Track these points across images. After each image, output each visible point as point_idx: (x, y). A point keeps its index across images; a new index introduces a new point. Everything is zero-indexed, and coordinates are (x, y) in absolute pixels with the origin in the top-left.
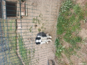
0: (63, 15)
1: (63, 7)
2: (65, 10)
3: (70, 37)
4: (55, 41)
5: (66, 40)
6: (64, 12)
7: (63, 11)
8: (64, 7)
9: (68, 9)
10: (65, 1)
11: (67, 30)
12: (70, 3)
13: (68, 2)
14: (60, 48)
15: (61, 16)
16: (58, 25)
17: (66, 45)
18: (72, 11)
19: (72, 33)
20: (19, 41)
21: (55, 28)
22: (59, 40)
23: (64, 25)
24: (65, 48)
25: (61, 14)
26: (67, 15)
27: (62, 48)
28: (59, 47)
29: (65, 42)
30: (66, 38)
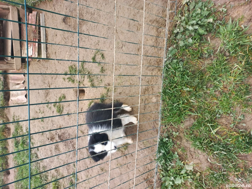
0: (183, 55)
1: (182, 29)
2: (190, 40)
3: (213, 132)
4: (157, 146)
5: (197, 143)
6: (187, 46)
7: (181, 44)
8: (186, 29)
9: (201, 35)
10: (189, 10)
11: (200, 107)
12: (207, 17)
13: (199, 11)
14: (177, 174)
15: (175, 61)
16: (164, 92)
17: (196, 161)
18: (213, 42)
19: (221, 118)
20: (17, 144)
21: (154, 100)
22: (170, 146)
23: (189, 92)
24: (194, 173)
25: (174, 52)
26: (199, 58)
27: (183, 172)
28: (173, 167)
29: (192, 149)
30: (196, 136)
